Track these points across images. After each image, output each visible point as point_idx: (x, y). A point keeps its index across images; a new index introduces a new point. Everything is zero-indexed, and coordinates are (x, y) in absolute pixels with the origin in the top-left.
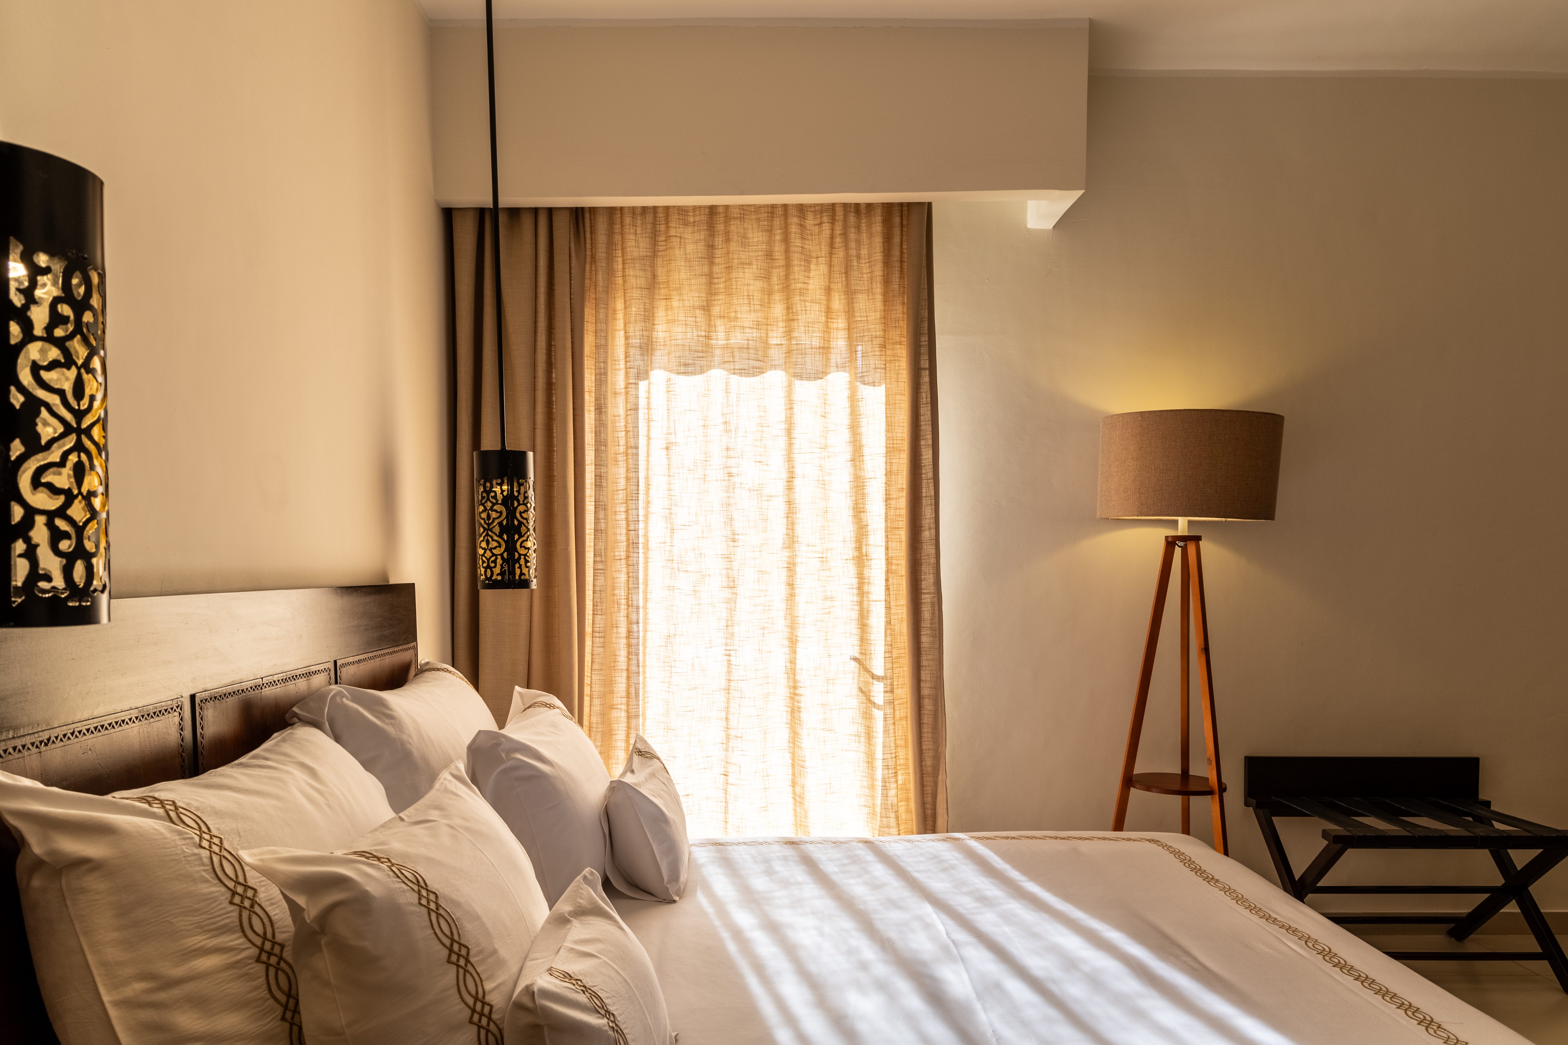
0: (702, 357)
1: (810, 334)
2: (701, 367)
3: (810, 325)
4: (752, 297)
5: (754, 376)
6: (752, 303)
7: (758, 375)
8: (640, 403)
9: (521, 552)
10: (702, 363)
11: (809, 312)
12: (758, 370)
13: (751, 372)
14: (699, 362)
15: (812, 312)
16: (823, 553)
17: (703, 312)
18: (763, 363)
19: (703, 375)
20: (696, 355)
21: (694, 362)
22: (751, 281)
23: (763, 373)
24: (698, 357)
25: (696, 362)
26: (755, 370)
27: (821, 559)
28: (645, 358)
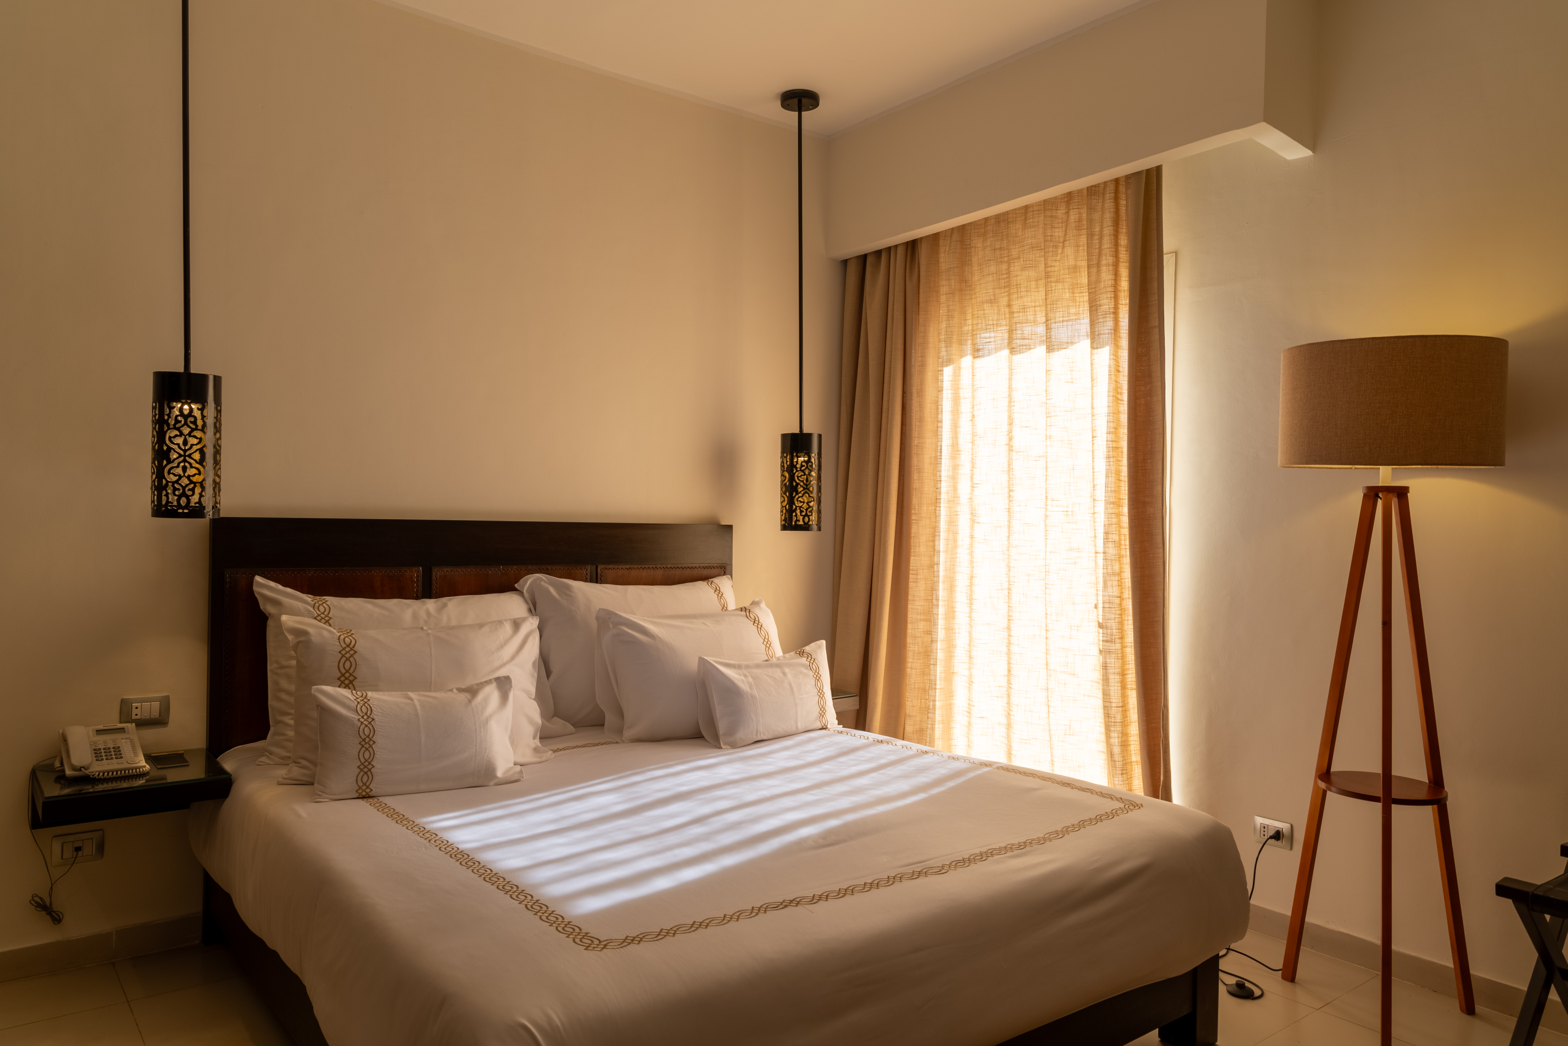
0: (990, 342)
1: (1054, 311)
2: (989, 350)
3: (1054, 303)
4: (1019, 286)
5: (1020, 353)
6: (1019, 291)
7: (1025, 352)
8: (944, 386)
9: (797, 505)
10: (990, 347)
11: (1053, 291)
12: (1024, 347)
13: (1018, 350)
14: (987, 346)
15: (1056, 291)
16: (1067, 507)
17: (990, 305)
18: (1030, 341)
19: (991, 356)
20: (984, 342)
21: (983, 347)
22: (1019, 272)
23: (1030, 349)
24: (986, 343)
25: (985, 346)
26: (1021, 347)
27: (1065, 513)
28: (949, 349)
